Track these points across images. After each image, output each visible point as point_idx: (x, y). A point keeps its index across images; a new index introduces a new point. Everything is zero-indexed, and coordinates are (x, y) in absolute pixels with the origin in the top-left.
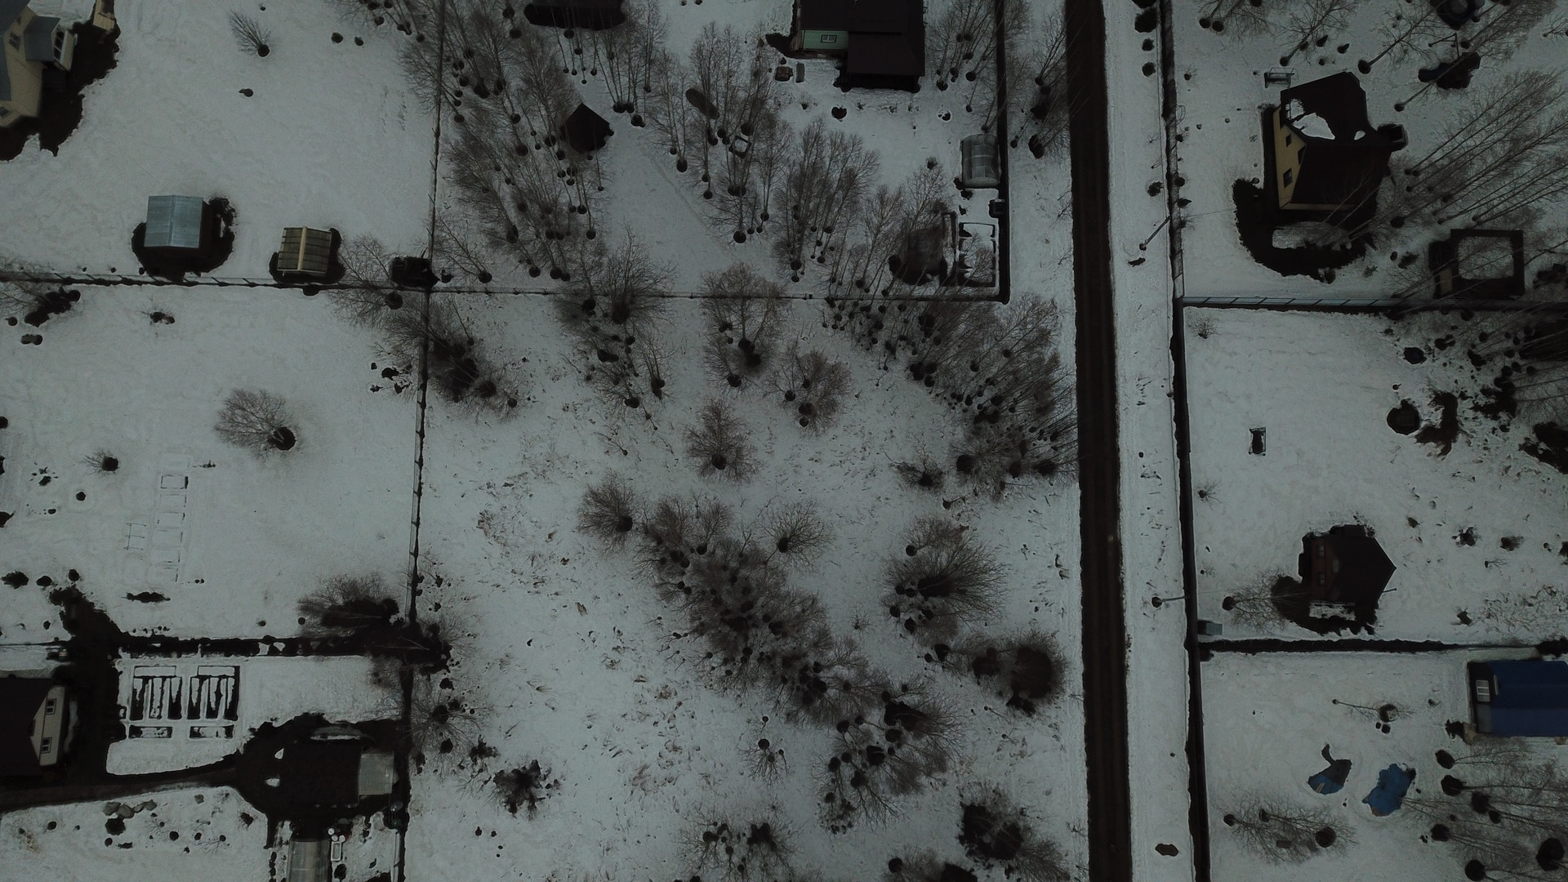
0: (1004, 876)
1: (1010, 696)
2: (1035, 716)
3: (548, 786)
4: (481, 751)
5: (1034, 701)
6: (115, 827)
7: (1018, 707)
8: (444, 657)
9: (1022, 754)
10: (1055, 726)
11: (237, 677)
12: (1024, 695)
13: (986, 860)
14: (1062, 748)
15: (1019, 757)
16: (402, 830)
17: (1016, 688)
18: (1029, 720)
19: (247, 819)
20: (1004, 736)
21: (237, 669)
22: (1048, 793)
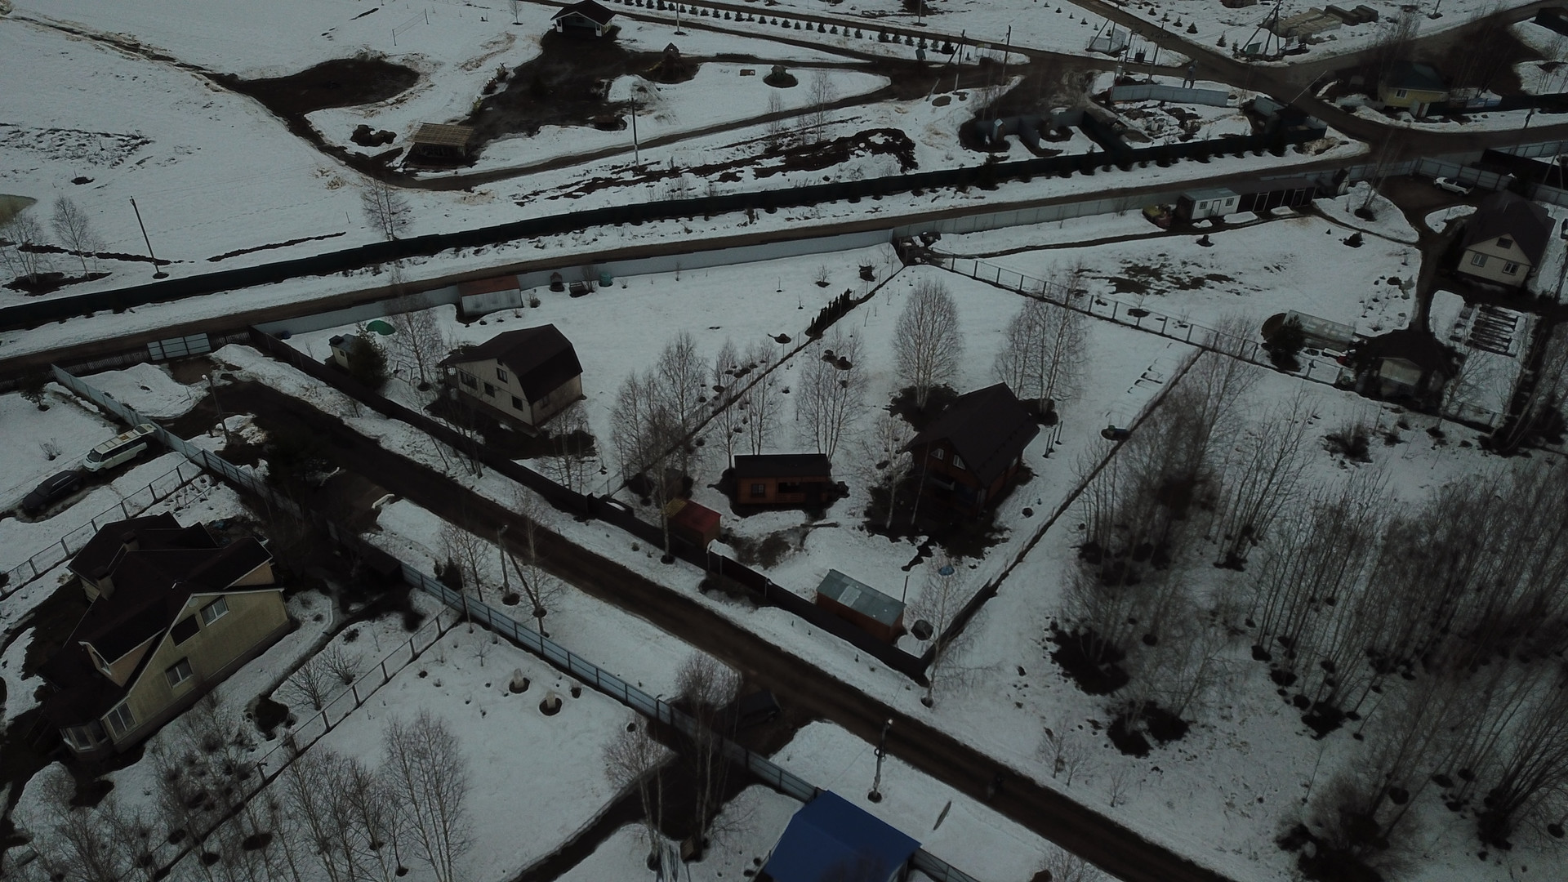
0: (1091, 718)
1: (1315, 831)
2: (1274, 845)
3: (1342, 463)
4: (1392, 440)
5: (1296, 856)
6: (1394, 281)
7: (1293, 831)
8: (1495, 451)
9: (1230, 805)
10: (1255, 857)
11: (1505, 354)
12: (1309, 848)
13: (1118, 713)
14: (1221, 850)
15: (1228, 801)
16: (1335, 386)
17: (1319, 843)
18: (1273, 834)
19: (1376, 329)
20: (1261, 800)
21: (1513, 356)
22: (1170, 805)
